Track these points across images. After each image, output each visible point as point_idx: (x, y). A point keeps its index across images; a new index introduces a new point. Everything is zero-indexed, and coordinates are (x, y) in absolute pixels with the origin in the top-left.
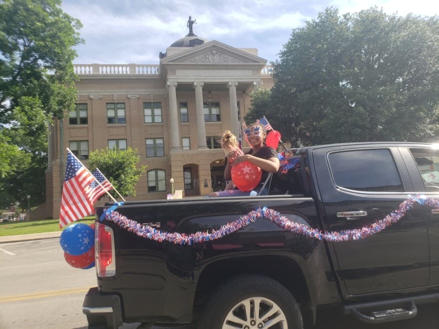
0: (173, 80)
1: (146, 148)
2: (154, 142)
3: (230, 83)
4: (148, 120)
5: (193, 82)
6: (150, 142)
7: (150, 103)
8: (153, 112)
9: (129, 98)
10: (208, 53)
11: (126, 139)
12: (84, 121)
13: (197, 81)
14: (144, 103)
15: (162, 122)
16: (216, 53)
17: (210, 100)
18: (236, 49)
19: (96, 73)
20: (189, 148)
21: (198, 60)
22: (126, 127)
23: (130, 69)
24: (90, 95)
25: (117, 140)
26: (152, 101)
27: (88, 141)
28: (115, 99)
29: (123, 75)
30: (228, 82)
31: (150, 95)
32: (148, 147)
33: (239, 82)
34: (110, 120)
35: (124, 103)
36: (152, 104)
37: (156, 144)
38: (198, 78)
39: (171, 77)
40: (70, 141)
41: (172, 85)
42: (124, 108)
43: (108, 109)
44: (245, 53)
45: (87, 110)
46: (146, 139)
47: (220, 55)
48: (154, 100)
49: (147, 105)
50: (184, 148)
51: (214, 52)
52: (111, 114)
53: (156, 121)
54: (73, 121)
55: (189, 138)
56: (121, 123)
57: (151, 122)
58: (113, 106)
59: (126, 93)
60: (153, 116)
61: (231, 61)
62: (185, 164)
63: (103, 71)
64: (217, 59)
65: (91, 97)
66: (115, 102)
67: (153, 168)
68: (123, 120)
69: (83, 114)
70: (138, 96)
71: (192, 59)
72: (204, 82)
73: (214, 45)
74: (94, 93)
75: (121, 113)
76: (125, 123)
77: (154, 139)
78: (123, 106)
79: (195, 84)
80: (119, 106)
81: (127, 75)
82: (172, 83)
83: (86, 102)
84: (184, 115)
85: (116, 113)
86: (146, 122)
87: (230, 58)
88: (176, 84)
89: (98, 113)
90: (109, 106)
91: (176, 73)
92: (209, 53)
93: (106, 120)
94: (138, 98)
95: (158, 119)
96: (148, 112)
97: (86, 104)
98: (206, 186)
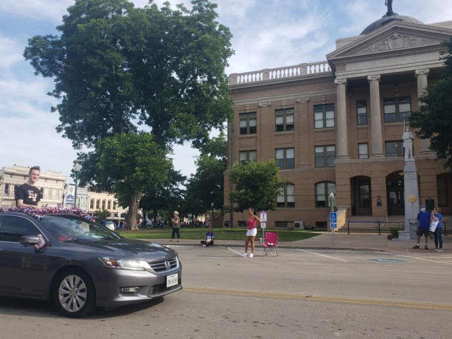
0: (341, 77)
1: (315, 157)
2: (325, 150)
3: (417, 72)
4: (319, 125)
5: (367, 76)
6: (319, 150)
7: (322, 105)
8: (324, 116)
9: (298, 103)
10: (386, 38)
11: (293, 148)
12: (253, 130)
13: (372, 74)
14: (314, 106)
15: (334, 127)
16: (399, 35)
17: (397, 95)
18: (427, 27)
19: (266, 79)
20: (367, 157)
21: (374, 49)
22: (293, 134)
23: (300, 70)
24: (258, 104)
25: (285, 149)
26: (324, 103)
27: (256, 151)
28: (284, 104)
29: (293, 78)
30: (415, 71)
31: (322, 96)
32: (317, 156)
33: (430, 69)
34: (280, 128)
35: (293, 108)
36: (324, 106)
37: (326, 152)
38: (372, 70)
39: (340, 74)
40: (241, 152)
41: (340, 83)
42: (293, 114)
43: (277, 116)
44: (440, 29)
45: (255, 119)
46: (315, 146)
47: (404, 37)
48: (325, 101)
49: (318, 108)
50: (360, 157)
51: (396, 35)
52: (279, 121)
53: (327, 126)
54: (243, 131)
55: (367, 143)
56: (290, 130)
57: (322, 126)
58: (281, 113)
59: (295, 97)
60: (325, 120)
61: (419, 43)
62: (352, 176)
63: (273, 76)
64: (400, 43)
65: (260, 105)
66: (284, 108)
67: (321, 180)
68: (290, 127)
69: (252, 124)
70: (308, 99)
71: (367, 49)
72: (381, 75)
73: (395, 27)
74: (263, 100)
75: (290, 120)
76: (293, 130)
77: (325, 146)
78: (292, 111)
79: (369, 78)
80: (288, 112)
81: (297, 77)
82: (341, 80)
83: (255, 111)
84: (362, 115)
85: (285, 120)
86: (316, 127)
87: (419, 39)
88: (345, 81)
89: (267, 121)
90: (278, 113)
91: (345, 68)
92: (389, 38)
93: (274, 128)
94: (308, 101)
95: (330, 124)
96: (319, 116)
97: (256, 113)
98: (379, 204)
